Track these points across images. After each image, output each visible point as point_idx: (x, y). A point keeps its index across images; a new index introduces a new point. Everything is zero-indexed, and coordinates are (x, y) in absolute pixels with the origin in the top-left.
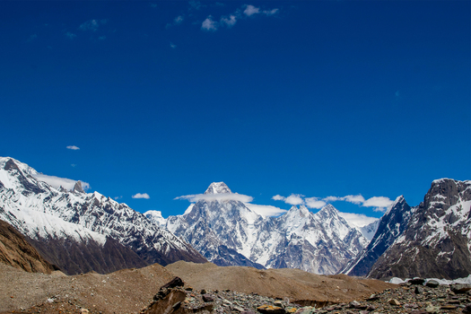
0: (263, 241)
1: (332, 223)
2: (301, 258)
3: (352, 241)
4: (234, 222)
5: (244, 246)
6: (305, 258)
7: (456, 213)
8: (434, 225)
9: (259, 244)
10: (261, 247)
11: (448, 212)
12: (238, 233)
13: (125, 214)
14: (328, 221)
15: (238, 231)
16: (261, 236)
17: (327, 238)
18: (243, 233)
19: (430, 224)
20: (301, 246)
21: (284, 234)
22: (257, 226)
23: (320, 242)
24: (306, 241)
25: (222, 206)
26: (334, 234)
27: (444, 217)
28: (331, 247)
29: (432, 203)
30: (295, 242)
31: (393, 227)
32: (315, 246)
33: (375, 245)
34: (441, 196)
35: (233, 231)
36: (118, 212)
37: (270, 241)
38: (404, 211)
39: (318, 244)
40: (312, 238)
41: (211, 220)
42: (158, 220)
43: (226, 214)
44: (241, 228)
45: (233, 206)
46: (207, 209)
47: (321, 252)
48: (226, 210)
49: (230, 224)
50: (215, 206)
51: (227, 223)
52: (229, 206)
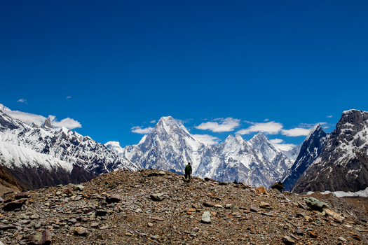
0: (205, 165)
1: (262, 148)
3: (279, 163)
4: (181, 150)
6: (240, 178)
7: (362, 138)
8: (345, 148)
9: (202, 167)
10: (204, 170)
11: (356, 137)
12: (185, 159)
13: (89, 145)
14: (259, 147)
15: (185, 157)
16: (204, 161)
17: (258, 161)
18: (189, 158)
19: (341, 147)
20: (237, 168)
21: (223, 158)
22: (200, 153)
23: (253, 164)
24: (241, 164)
26: (264, 157)
27: (352, 141)
28: (262, 168)
29: (343, 130)
30: (232, 165)
31: (312, 150)
32: (248, 167)
33: (297, 166)
34: (350, 124)
35: (181, 157)
36: (83, 143)
37: (211, 165)
38: (321, 137)
39: (251, 166)
40: (246, 161)
41: (162, 148)
42: (117, 149)
43: (174, 143)
44: (187, 154)
45: (180, 136)
46: (158, 139)
47: (254, 172)
48: (174, 139)
49: (178, 152)
50: (165, 137)
51: (175, 150)
52: (177, 137)
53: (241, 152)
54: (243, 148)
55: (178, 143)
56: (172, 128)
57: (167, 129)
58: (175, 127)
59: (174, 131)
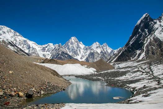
0: (85, 53)
1: (106, 48)
2: (94, 57)
4: (77, 48)
5: (79, 55)
6: (95, 57)
9: (84, 54)
10: (84, 55)
12: (78, 51)
14: (105, 48)
16: (85, 52)
17: (104, 51)
18: (80, 51)
20: (94, 53)
22: (84, 49)
23: (102, 52)
24: (97, 52)
25: (74, 43)
26: (106, 50)
28: (105, 53)
31: (143, 31)
32: (100, 53)
35: (77, 50)
37: (87, 53)
38: (150, 21)
39: (101, 53)
40: (99, 51)
41: (70, 47)
42: (51, 46)
43: (75, 46)
44: (79, 50)
45: (78, 43)
46: (70, 44)
47: (102, 55)
48: (75, 44)
49: (76, 49)
50: (72, 43)
51: (75, 48)
52: (76, 44)
53: (97, 47)
54: (98, 46)
55: (76, 46)
56: (75, 40)
57: (73, 41)
58: (76, 40)
59: (76, 41)
